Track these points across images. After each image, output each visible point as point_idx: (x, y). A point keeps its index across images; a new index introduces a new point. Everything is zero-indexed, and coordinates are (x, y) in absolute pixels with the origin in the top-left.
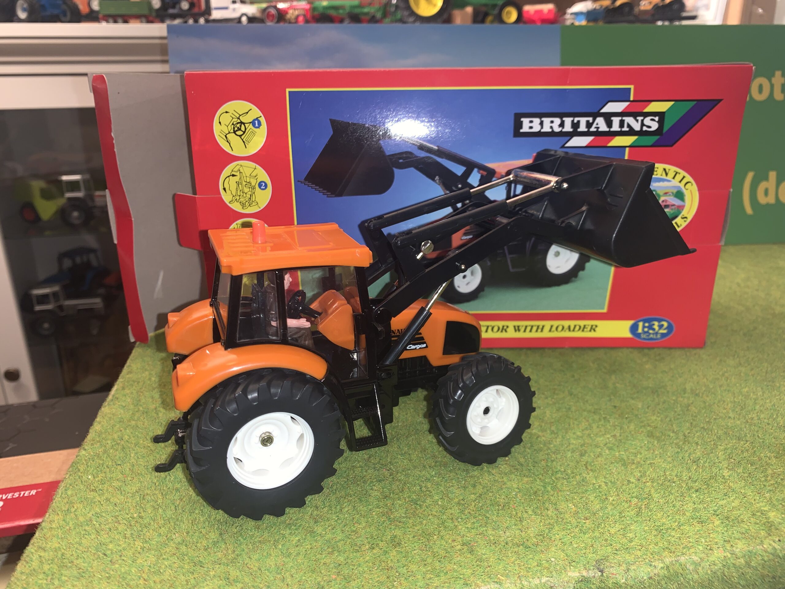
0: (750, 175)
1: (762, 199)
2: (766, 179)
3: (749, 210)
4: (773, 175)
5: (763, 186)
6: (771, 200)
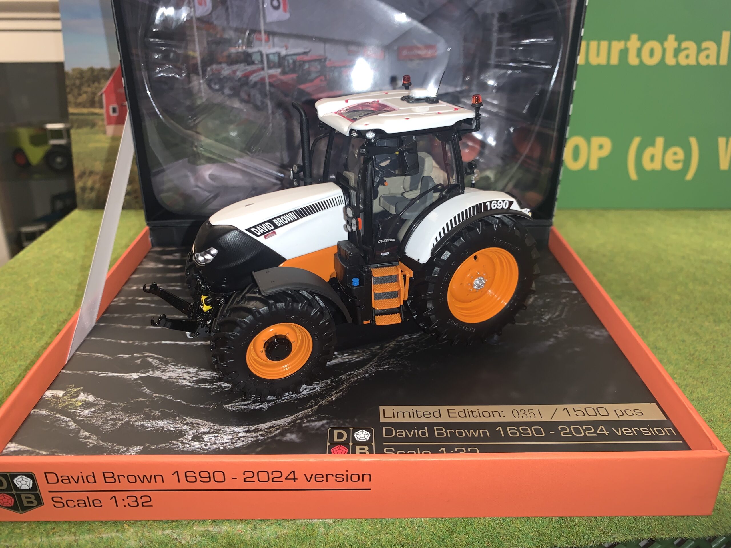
0: (636, 141)
1: (648, 165)
2: (653, 144)
3: (633, 175)
4: (660, 141)
5: (649, 151)
6: (657, 166)
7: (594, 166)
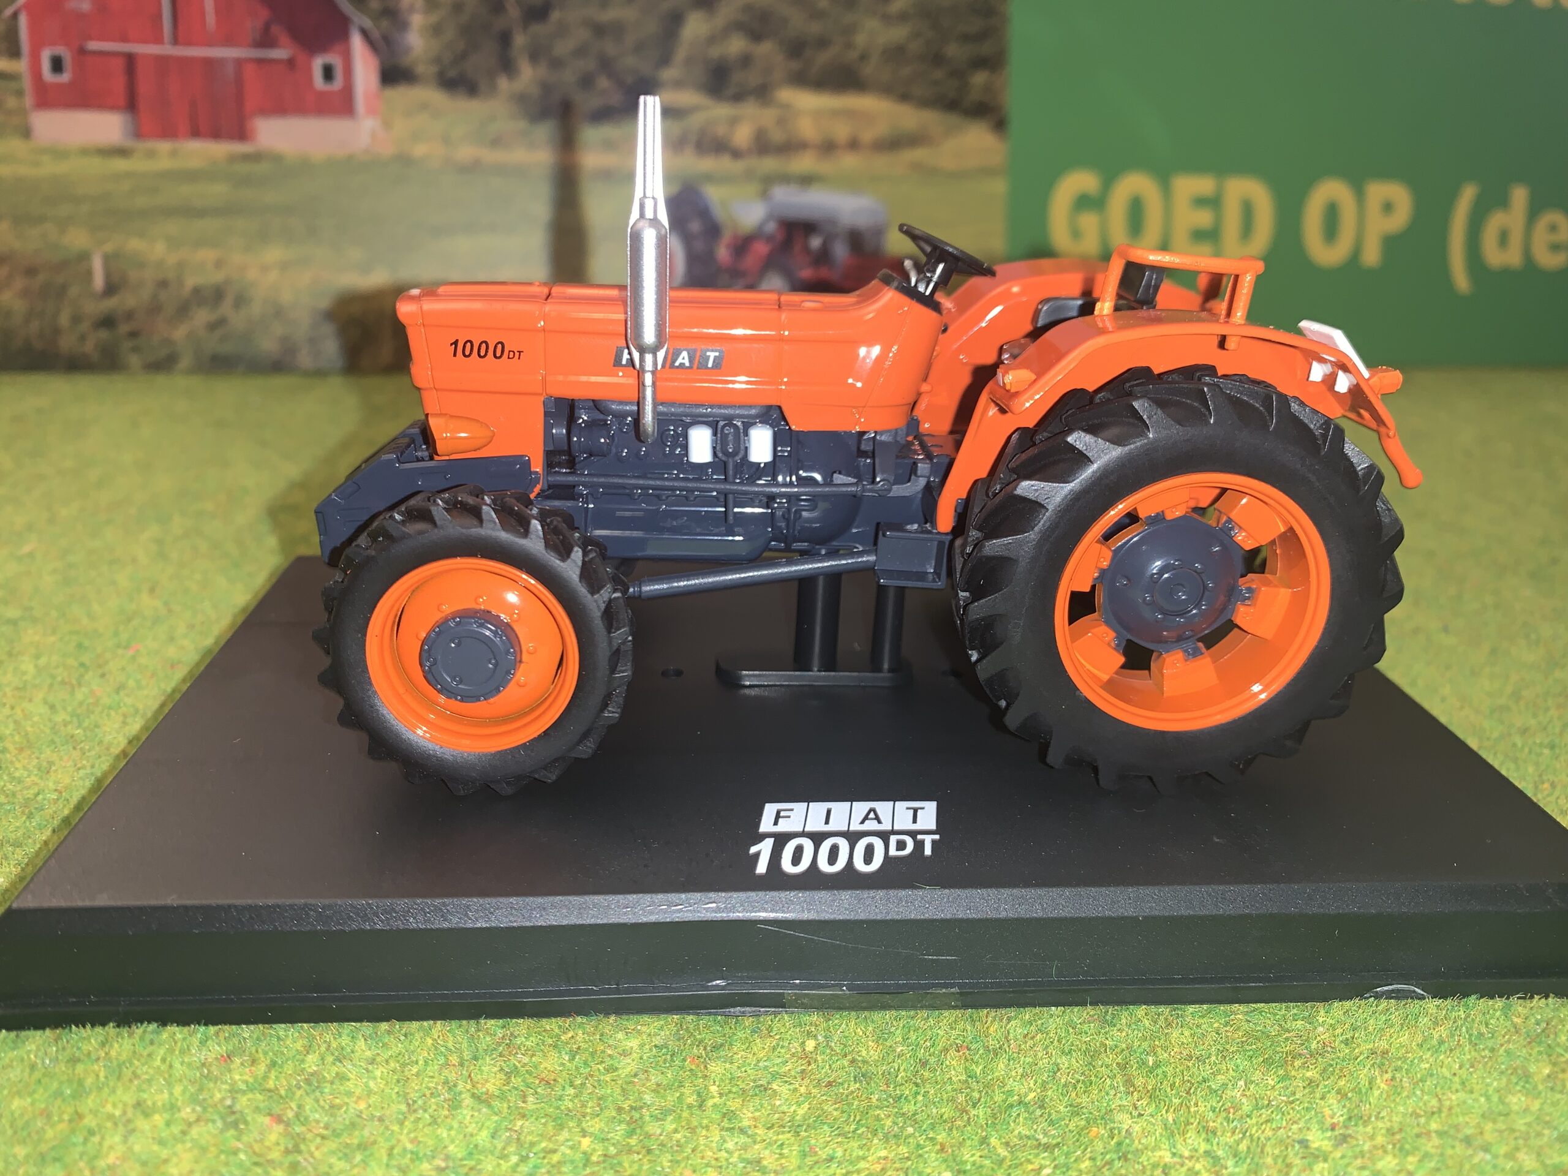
0: (1468, 195)
1: (1495, 256)
2: (1503, 202)
3: (1461, 280)
4: (1520, 196)
5: (1496, 222)
6: (1512, 257)
7: (1372, 256)
